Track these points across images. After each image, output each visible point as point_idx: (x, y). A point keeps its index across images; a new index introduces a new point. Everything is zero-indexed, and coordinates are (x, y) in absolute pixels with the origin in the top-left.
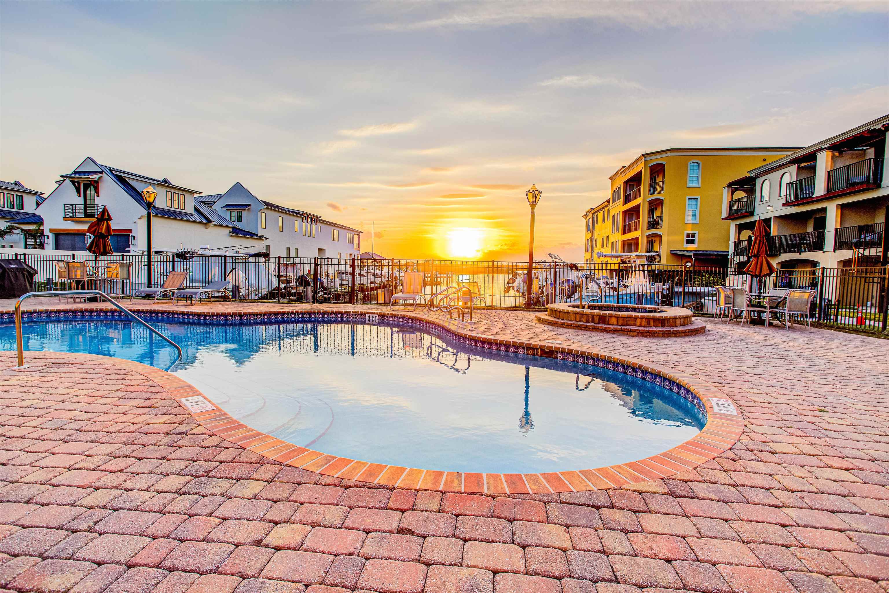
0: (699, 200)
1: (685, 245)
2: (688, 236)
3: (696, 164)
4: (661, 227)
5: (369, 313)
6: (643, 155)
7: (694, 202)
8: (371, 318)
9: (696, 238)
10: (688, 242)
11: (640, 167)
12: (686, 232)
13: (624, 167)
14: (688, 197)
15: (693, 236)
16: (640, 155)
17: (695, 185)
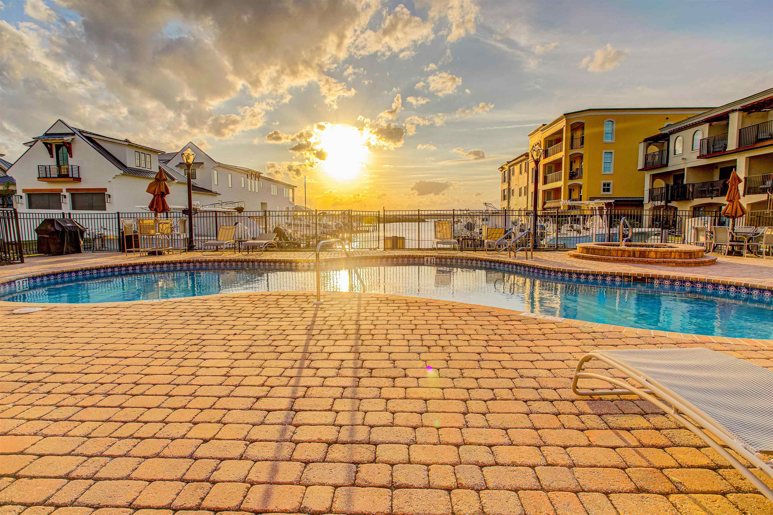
0: (613, 153)
1: (602, 193)
2: (604, 185)
3: (610, 123)
4: (581, 177)
5: (427, 256)
6: (564, 115)
7: (609, 155)
8: (429, 260)
9: (611, 187)
10: (604, 190)
11: (562, 124)
12: (603, 182)
13: (544, 125)
14: (604, 151)
15: (609, 185)
16: (562, 114)
17: (610, 141)
